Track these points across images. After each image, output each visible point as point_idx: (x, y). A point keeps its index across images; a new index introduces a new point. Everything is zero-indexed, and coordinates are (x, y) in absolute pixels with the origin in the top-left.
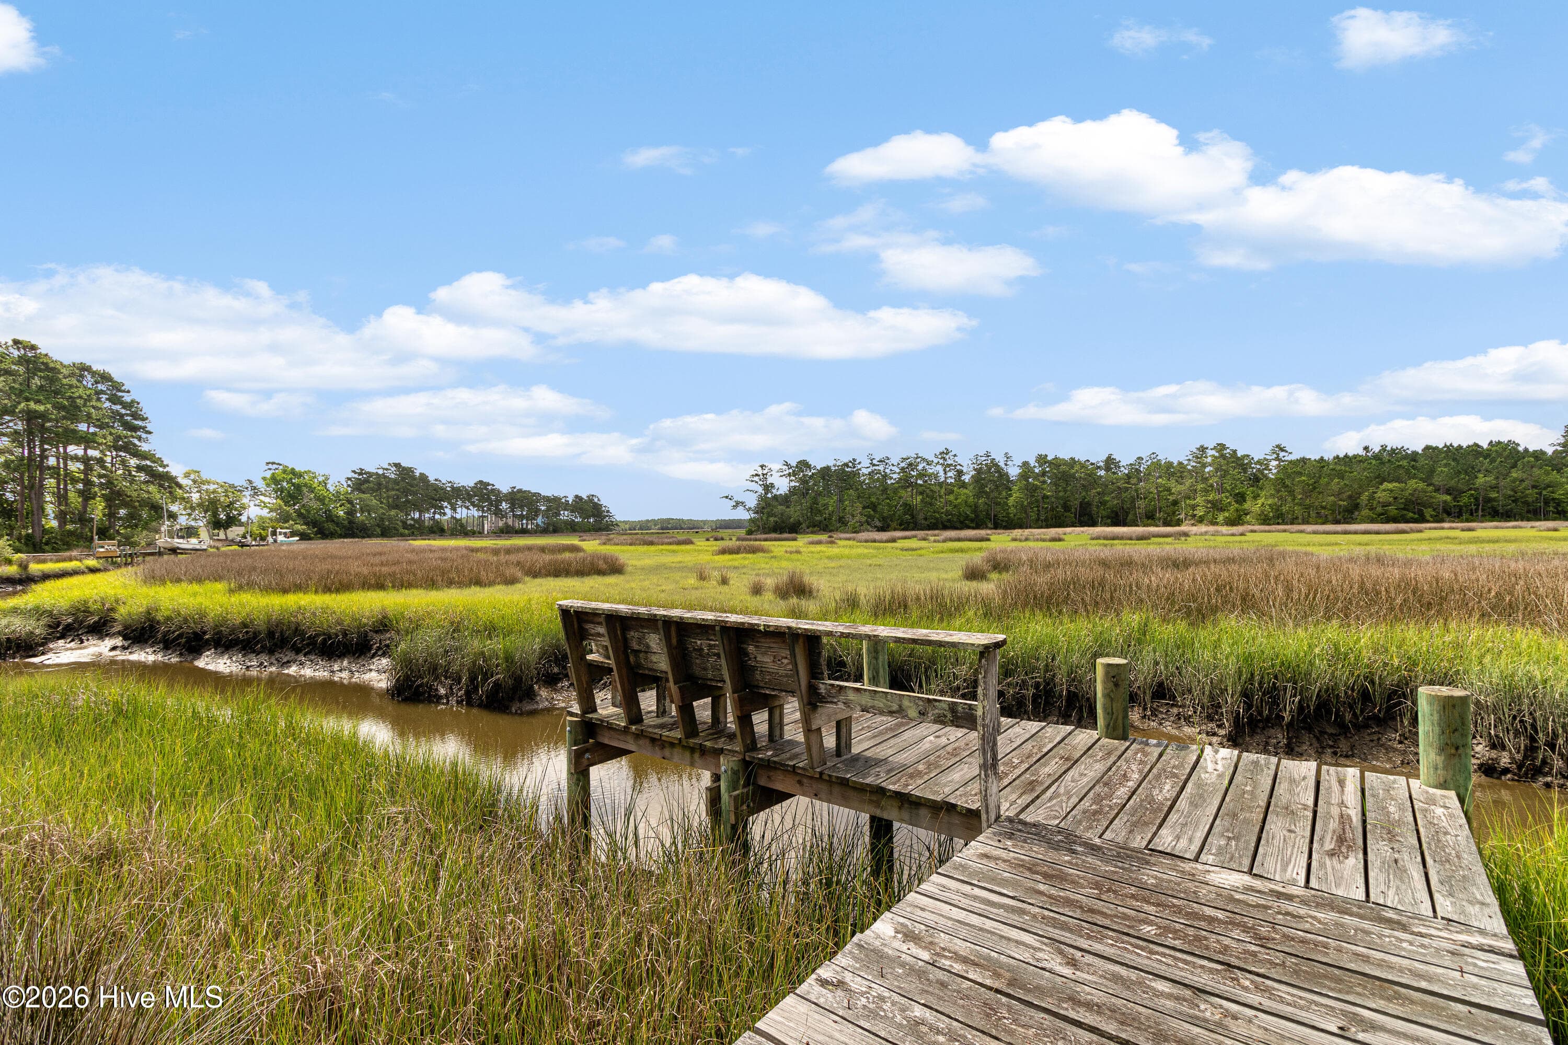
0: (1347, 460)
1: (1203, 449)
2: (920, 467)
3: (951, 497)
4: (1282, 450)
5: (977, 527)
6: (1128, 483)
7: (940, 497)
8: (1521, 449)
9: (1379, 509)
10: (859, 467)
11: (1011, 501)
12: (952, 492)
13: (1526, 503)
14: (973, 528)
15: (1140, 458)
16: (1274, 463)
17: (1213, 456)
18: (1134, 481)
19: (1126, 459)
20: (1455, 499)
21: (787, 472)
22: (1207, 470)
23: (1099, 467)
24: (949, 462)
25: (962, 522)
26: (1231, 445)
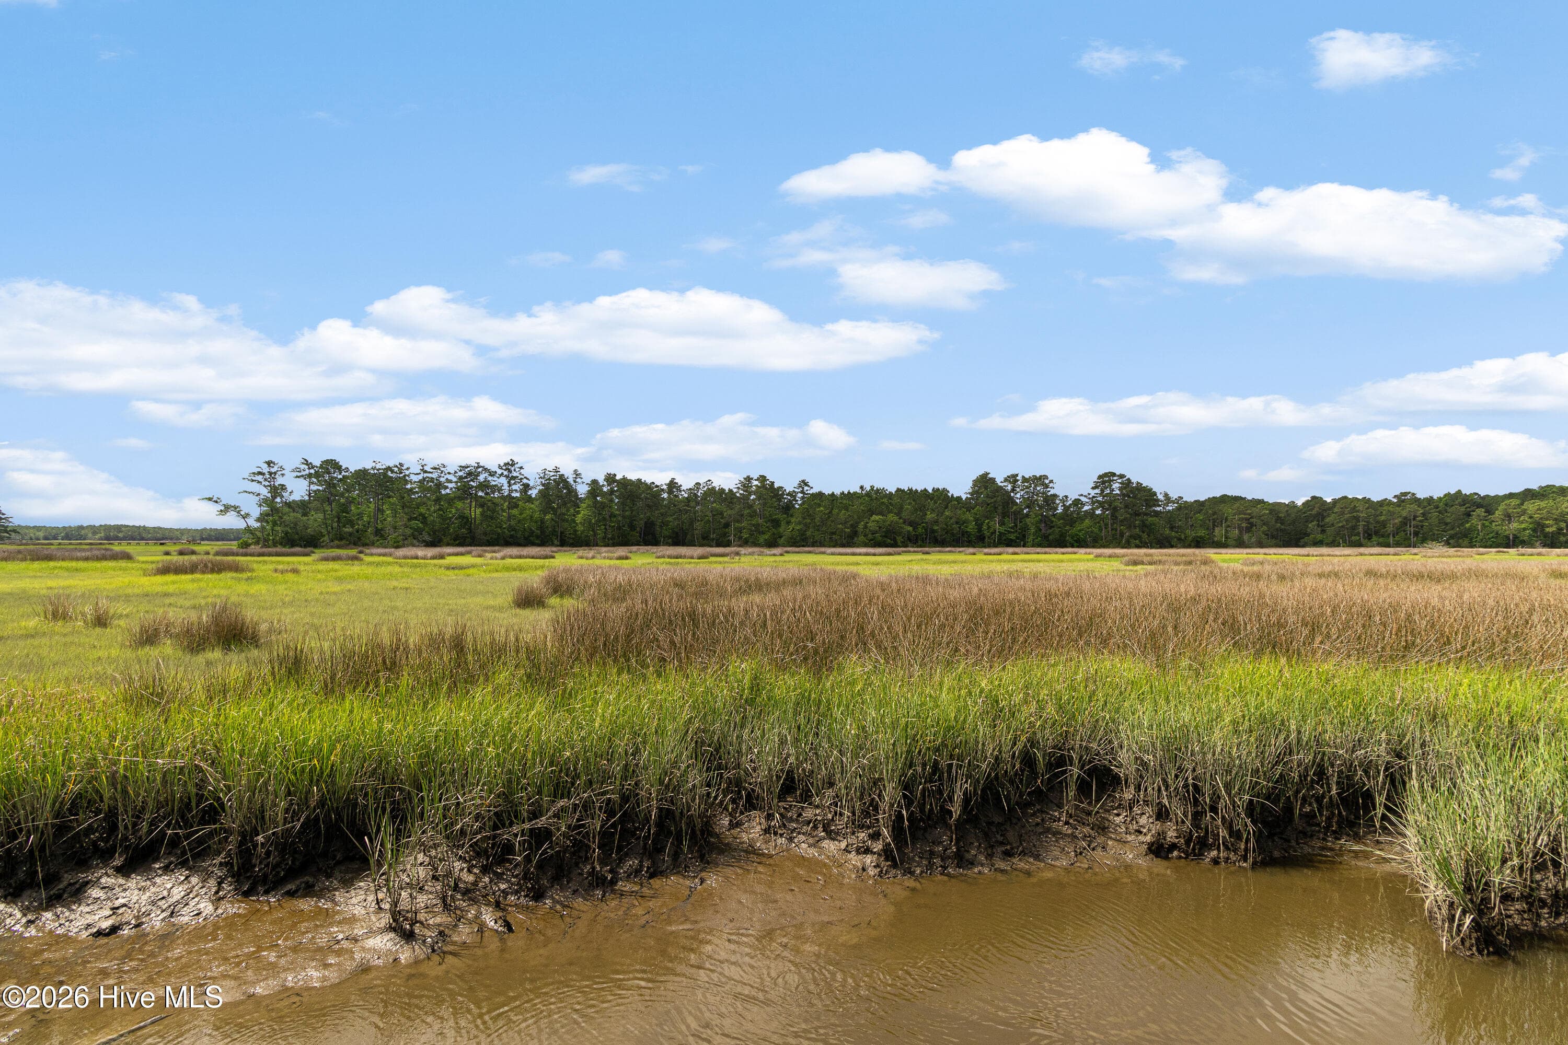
0: (850, 496)
1: (749, 479)
2: (481, 478)
3: (515, 512)
4: (806, 484)
5: (542, 544)
6: (688, 506)
7: (503, 511)
8: (950, 495)
9: (870, 536)
10: (407, 473)
11: (579, 518)
12: (516, 506)
13: (953, 534)
14: (539, 545)
15: (698, 484)
16: (800, 495)
17: (756, 486)
18: (692, 504)
19: (686, 482)
20: (914, 529)
21: (307, 472)
22: (752, 497)
23: (663, 490)
24: (515, 474)
25: (526, 539)
26: (771, 478)
